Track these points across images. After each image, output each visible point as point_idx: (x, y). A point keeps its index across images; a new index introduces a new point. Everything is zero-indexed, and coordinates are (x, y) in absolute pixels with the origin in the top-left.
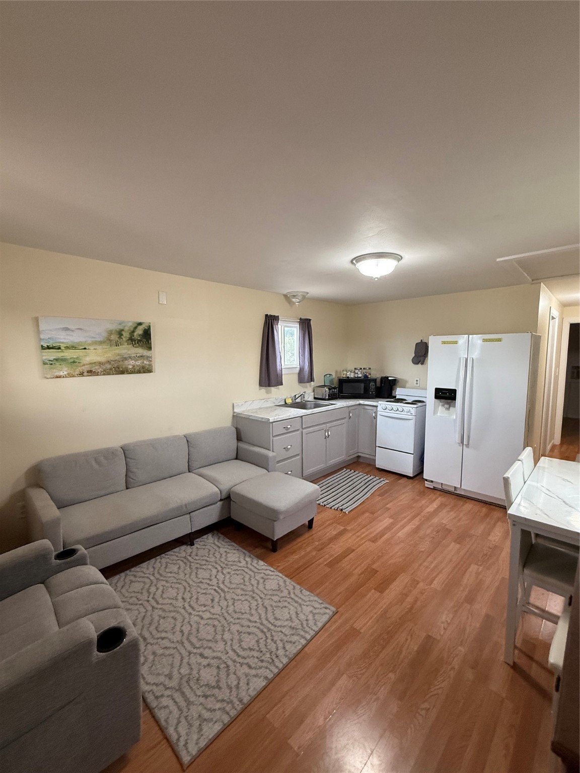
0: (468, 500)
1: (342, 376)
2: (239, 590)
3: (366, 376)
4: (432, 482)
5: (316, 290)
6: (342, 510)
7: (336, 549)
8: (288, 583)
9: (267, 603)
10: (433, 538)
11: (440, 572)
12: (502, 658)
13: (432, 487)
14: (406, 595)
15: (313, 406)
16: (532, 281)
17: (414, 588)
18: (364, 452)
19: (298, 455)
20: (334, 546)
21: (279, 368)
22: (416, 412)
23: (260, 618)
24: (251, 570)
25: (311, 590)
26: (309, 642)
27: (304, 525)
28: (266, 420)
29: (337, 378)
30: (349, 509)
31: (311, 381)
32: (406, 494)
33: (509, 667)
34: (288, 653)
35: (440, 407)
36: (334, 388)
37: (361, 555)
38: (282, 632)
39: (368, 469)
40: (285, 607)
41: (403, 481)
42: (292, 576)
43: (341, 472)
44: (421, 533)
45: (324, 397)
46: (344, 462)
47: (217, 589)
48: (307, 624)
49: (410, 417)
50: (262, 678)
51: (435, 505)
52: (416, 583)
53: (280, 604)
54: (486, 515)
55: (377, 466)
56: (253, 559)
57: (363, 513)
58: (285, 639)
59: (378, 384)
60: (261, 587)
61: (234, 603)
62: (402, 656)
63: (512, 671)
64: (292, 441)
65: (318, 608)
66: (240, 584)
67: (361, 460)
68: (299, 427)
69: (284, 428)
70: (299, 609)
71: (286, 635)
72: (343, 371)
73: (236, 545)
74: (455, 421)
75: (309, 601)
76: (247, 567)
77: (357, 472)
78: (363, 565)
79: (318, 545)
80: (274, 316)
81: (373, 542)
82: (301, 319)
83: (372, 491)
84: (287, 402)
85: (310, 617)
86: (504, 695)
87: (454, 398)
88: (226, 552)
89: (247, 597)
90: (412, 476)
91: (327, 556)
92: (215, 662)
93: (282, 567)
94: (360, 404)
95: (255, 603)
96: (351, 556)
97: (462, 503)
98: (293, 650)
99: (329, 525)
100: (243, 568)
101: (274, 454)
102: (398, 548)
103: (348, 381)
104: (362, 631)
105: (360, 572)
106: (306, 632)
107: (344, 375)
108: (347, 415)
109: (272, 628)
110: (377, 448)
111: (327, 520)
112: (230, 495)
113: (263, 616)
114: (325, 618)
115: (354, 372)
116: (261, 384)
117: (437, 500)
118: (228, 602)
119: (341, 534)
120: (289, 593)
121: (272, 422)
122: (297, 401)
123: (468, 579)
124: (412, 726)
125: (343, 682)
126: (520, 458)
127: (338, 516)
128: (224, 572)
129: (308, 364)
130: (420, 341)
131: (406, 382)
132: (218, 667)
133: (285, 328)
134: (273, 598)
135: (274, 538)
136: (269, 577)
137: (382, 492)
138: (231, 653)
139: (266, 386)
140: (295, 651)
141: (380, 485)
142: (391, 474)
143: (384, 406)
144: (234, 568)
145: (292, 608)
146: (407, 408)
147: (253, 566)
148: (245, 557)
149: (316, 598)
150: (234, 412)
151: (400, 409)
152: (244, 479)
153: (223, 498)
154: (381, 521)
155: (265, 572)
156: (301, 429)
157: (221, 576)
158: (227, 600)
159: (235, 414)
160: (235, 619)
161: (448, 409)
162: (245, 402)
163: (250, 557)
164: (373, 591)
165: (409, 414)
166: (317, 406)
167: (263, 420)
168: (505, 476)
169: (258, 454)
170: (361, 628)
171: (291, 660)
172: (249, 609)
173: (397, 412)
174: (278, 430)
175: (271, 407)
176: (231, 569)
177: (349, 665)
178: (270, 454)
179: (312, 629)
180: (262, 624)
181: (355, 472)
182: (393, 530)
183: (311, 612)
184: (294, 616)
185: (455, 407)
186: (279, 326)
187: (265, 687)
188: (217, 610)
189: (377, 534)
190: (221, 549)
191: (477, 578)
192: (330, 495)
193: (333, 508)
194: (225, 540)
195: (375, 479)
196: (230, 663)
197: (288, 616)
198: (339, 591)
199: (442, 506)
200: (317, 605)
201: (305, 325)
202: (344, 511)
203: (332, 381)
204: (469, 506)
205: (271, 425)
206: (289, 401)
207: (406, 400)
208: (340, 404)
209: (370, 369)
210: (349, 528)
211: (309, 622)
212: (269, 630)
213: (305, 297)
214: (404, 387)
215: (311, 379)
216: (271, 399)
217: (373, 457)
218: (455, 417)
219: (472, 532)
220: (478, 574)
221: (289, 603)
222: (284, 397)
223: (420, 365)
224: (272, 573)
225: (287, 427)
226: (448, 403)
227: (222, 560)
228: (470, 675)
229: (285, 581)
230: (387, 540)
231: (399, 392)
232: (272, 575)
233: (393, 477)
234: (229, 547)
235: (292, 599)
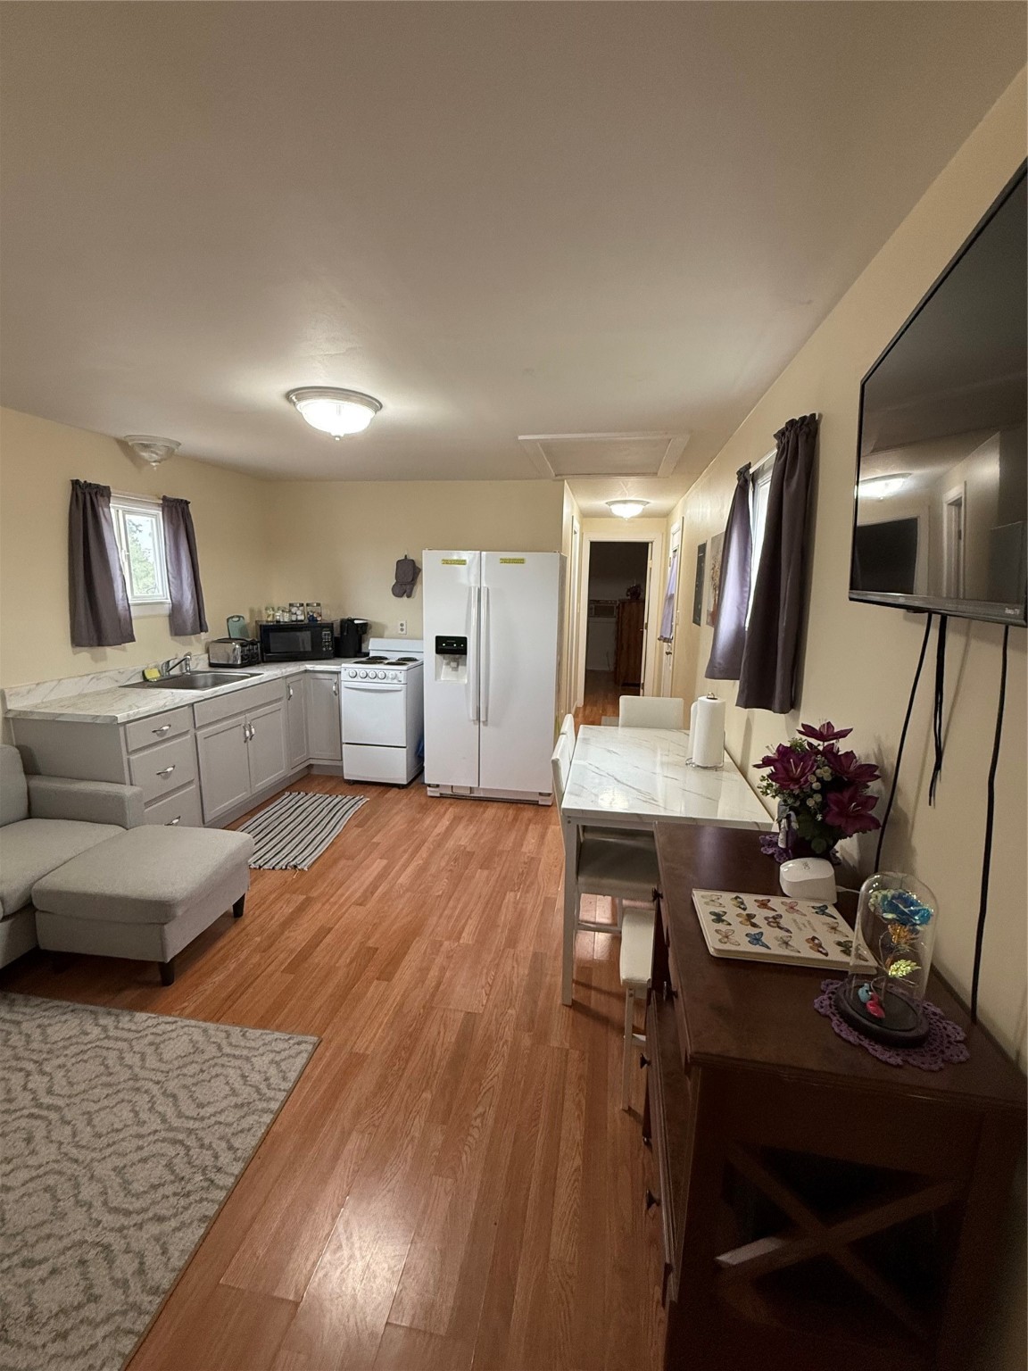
0: (489, 804)
1: (264, 619)
2: (97, 1091)
3: (312, 619)
4: (438, 786)
5: (197, 440)
6: (295, 867)
7: (299, 936)
8: (211, 1032)
9: (172, 1086)
10: (451, 870)
11: (469, 917)
12: (559, 1002)
13: (438, 795)
14: (428, 969)
15: (210, 681)
16: (556, 476)
17: (437, 955)
18: (321, 756)
19: (190, 783)
20: (292, 934)
21: (121, 604)
22: (407, 678)
23: (164, 1121)
24: (117, 1039)
25: (263, 1023)
26: (278, 1114)
27: (225, 915)
28: (108, 721)
29: (254, 624)
30: (309, 861)
31: (202, 631)
32: (398, 814)
33: (568, 1009)
34: (239, 1153)
35: (444, 667)
36: (253, 643)
37: (345, 932)
38: (220, 1123)
39: (329, 786)
40: (217, 1076)
41: (393, 793)
42: (218, 1015)
43: (280, 801)
44: (433, 869)
45: (231, 662)
46: (285, 779)
47: (35, 1111)
48: (269, 1086)
49: (398, 687)
50: (196, 1223)
51: (445, 822)
52: (438, 945)
53: (202, 1077)
54: (515, 819)
55: (345, 778)
56: (117, 1016)
57: (336, 861)
58: (229, 1131)
59: (337, 633)
60: (151, 1062)
61: (91, 1120)
62: (436, 1060)
63: (572, 1012)
64: (176, 755)
65: (285, 1050)
66: (97, 1077)
67: (315, 772)
68: (188, 725)
69: (154, 731)
70: (247, 1067)
71: (229, 1125)
72: (266, 609)
73: (65, 1003)
74: (467, 686)
75: (264, 1044)
76: (108, 1037)
77: (310, 794)
78: (350, 948)
79: (261, 942)
80: (97, 486)
81: (361, 905)
82: (164, 499)
83: (344, 822)
84: (148, 677)
85: (273, 1071)
86: (567, 1045)
87: (464, 652)
88: (39, 1026)
89: (121, 1095)
90: (405, 783)
91: (282, 956)
92: (70, 1258)
93: (192, 1008)
94: (306, 671)
95: (146, 1097)
96: (328, 939)
97: (482, 809)
98: (246, 1143)
99: (277, 899)
100: (98, 1043)
101: (135, 789)
102: (403, 900)
103: (279, 627)
104: (368, 1052)
105: (348, 961)
106: (270, 1099)
107: (269, 616)
108: (283, 694)
109: (197, 1125)
110: (344, 746)
111: (271, 893)
112: (30, 898)
113: (170, 1112)
114: (300, 1061)
115: (290, 611)
116: (77, 641)
117: (448, 813)
118: (74, 1125)
119: (301, 909)
120: (220, 1048)
121: (124, 724)
122: (172, 673)
123: (506, 916)
124: (466, 1148)
125: (354, 1143)
126: (562, 731)
127: (290, 879)
128: (48, 1069)
129: (190, 597)
130: (403, 558)
131: (383, 627)
132: (82, 1262)
133: (127, 517)
134: (185, 1071)
135: (165, 957)
136: (166, 1036)
137: (361, 820)
138: (109, 1219)
139: (91, 646)
140: (253, 1143)
141: (356, 808)
142: (371, 787)
143: (352, 673)
144: (74, 1049)
145: (231, 1072)
146: (393, 672)
147: (123, 1029)
148: (96, 1019)
149: (277, 1035)
150: (7, 711)
151: (381, 674)
152: (66, 857)
153: (9, 911)
154: (368, 867)
155: (154, 1030)
156: (193, 730)
157: (38, 1082)
158: (69, 1123)
159: (10, 716)
160: (101, 1150)
161: (456, 669)
162: (38, 684)
163: (109, 1014)
164: (375, 982)
165: (395, 681)
166: (218, 682)
167: (98, 722)
168: (553, 758)
169: (94, 797)
170: (367, 1049)
171: (249, 1163)
172: (132, 1115)
173: (374, 680)
174: (138, 737)
175: (109, 691)
176: (66, 1055)
177: (358, 1114)
178: (127, 791)
179: (280, 1090)
180: (171, 1129)
181: (307, 794)
182: (390, 876)
183: (272, 1062)
184: (238, 1085)
185: (465, 665)
186: (112, 510)
187: (204, 1238)
188: (47, 1153)
189: (366, 891)
190: (24, 1026)
191: (515, 908)
192: (267, 846)
193: (277, 867)
194: (32, 1003)
195: (345, 800)
196: (110, 1238)
197: (227, 1088)
198: (317, 1004)
199: (456, 820)
200: (281, 1045)
201: (177, 514)
202: (299, 867)
203: (244, 630)
204: (492, 812)
205: (121, 729)
206: (153, 675)
207: (386, 659)
208: (269, 672)
209: (318, 605)
210: (314, 894)
211: (271, 1081)
212: (190, 1131)
213: (171, 453)
214: (381, 637)
215: (202, 627)
216: (107, 674)
217: (338, 763)
218: (466, 681)
219: (500, 848)
220: (516, 903)
221: (223, 1066)
222: (140, 668)
223: (405, 598)
224: (174, 1027)
225: (159, 729)
226: (455, 660)
227: (35, 1045)
228: (527, 1041)
229: (205, 1031)
230: (385, 894)
231: (374, 646)
232: (172, 1031)
233: (374, 791)
234: (47, 1013)
235: (228, 1055)
